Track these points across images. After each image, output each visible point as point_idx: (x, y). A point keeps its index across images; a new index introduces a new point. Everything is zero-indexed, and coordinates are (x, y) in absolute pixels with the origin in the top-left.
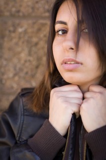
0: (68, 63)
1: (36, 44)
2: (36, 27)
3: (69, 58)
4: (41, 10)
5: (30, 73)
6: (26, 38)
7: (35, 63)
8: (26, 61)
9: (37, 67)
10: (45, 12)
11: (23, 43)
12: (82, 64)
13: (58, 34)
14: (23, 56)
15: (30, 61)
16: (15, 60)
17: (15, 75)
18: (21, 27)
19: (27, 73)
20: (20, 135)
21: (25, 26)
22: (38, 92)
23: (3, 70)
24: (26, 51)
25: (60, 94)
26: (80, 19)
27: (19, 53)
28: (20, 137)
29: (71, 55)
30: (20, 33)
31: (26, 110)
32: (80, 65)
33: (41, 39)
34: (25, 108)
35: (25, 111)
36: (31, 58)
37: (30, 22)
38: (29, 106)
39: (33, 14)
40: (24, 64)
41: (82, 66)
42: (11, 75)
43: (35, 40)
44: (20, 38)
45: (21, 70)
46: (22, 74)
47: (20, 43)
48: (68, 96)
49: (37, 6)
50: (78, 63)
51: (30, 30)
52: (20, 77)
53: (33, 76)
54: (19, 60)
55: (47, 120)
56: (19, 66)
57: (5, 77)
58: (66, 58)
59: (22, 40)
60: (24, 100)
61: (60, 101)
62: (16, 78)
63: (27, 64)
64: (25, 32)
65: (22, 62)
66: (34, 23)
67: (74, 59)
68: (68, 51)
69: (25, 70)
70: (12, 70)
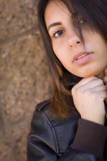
0: (79, 57)
1: (24, 63)
2: (18, 47)
3: (79, 52)
4: (16, 28)
5: (30, 93)
6: (12, 61)
7: (31, 81)
8: (21, 83)
9: (35, 84)
10: (20, 29)
11: (11, 67)
12: (93, 53)
13: (56, 37)
14: (16, 79)
15: (25, 81)
16: (11, 87)
17: (17, 100)
18: (4, 53)
19: (27, 94)
20: (59, 147)
21: (8, 50)
22: (56, 99)
23: (2, 101)
24: (18, 73)
25: (83, 89)
26: (74, 12)
27: (12, 78)
28: (59, 149)
29: (79, 49)
30: (5, 59)
31: (52, 121)
32: (92, 54)
33: (27, 57)
34: (51, 119)
35: (52, 123)
36: (26, 78)
37: (10, 44)
38: (55, 116)
39: (10, 36)
40: (20, 87)
41: (94, 54)
42: (13, 102)
43: (21, 60)
44: (6, 64)
45: (20, 93)
46: (23, 97)
47: (9, 68)
48: (91, 87)
49: (10, 26)
50: (89, 54)
51: (13, 53)
52: (22, 101)
53: (34, 94)
54: (15, 84)
55: (80, 119)
56: (16, 91)
57: (8, 106)
58: (76, 53)
59: (9, 65)
60: (46, 113)
61: (87, 94)
62: (19, 103)
63: (24, 85)
64: (9, 55)
65: (18, 85)
66: (14, 44)
67: (84, 51)
68: (75, 46)
69: (24, 92)
70: (11, 97)
